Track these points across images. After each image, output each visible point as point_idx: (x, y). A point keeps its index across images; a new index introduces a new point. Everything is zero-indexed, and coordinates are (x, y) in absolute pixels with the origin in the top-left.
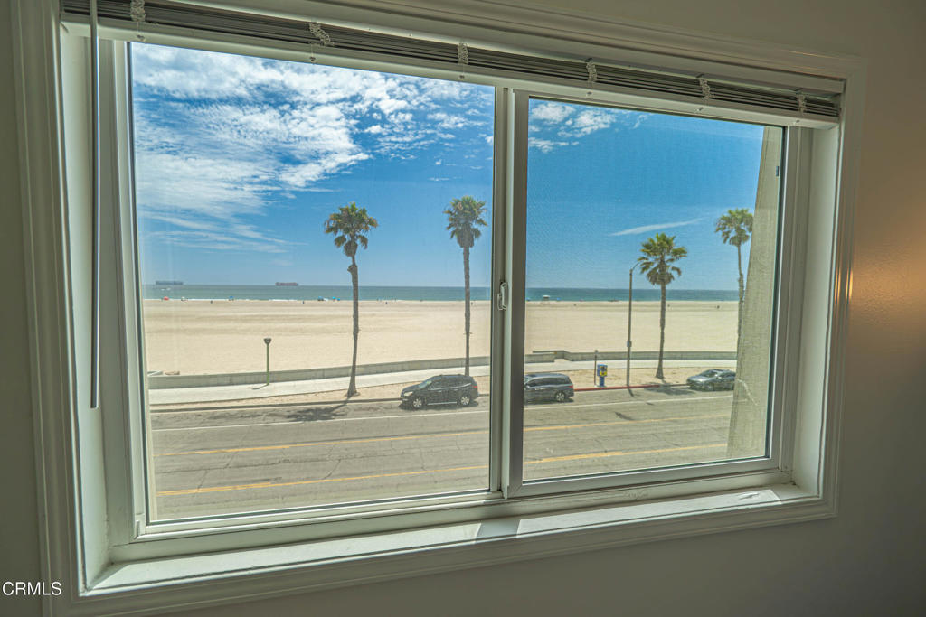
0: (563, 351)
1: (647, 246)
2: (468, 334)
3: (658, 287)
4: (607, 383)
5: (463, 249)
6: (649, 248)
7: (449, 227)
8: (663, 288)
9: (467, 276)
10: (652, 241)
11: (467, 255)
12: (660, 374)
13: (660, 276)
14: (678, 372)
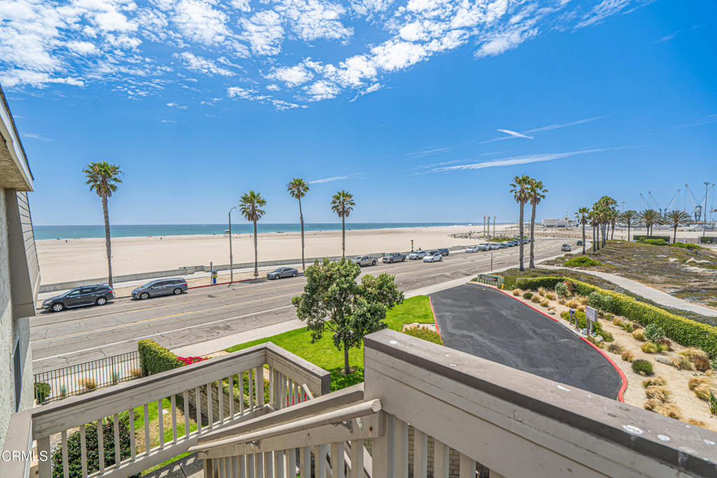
0: (202, 266)
1: (244, 198)
2: (109, 257)
3: (252, 223)
4: (218, 282)
5: (101, 198)
6: (245, 199)
7: (89, 182)
8: (255, 223)
9: (107, 217)
10: (246, 195)
11: (105, 203)
12: (256, 274)
13: (253, 216)
14: (263, 272)
